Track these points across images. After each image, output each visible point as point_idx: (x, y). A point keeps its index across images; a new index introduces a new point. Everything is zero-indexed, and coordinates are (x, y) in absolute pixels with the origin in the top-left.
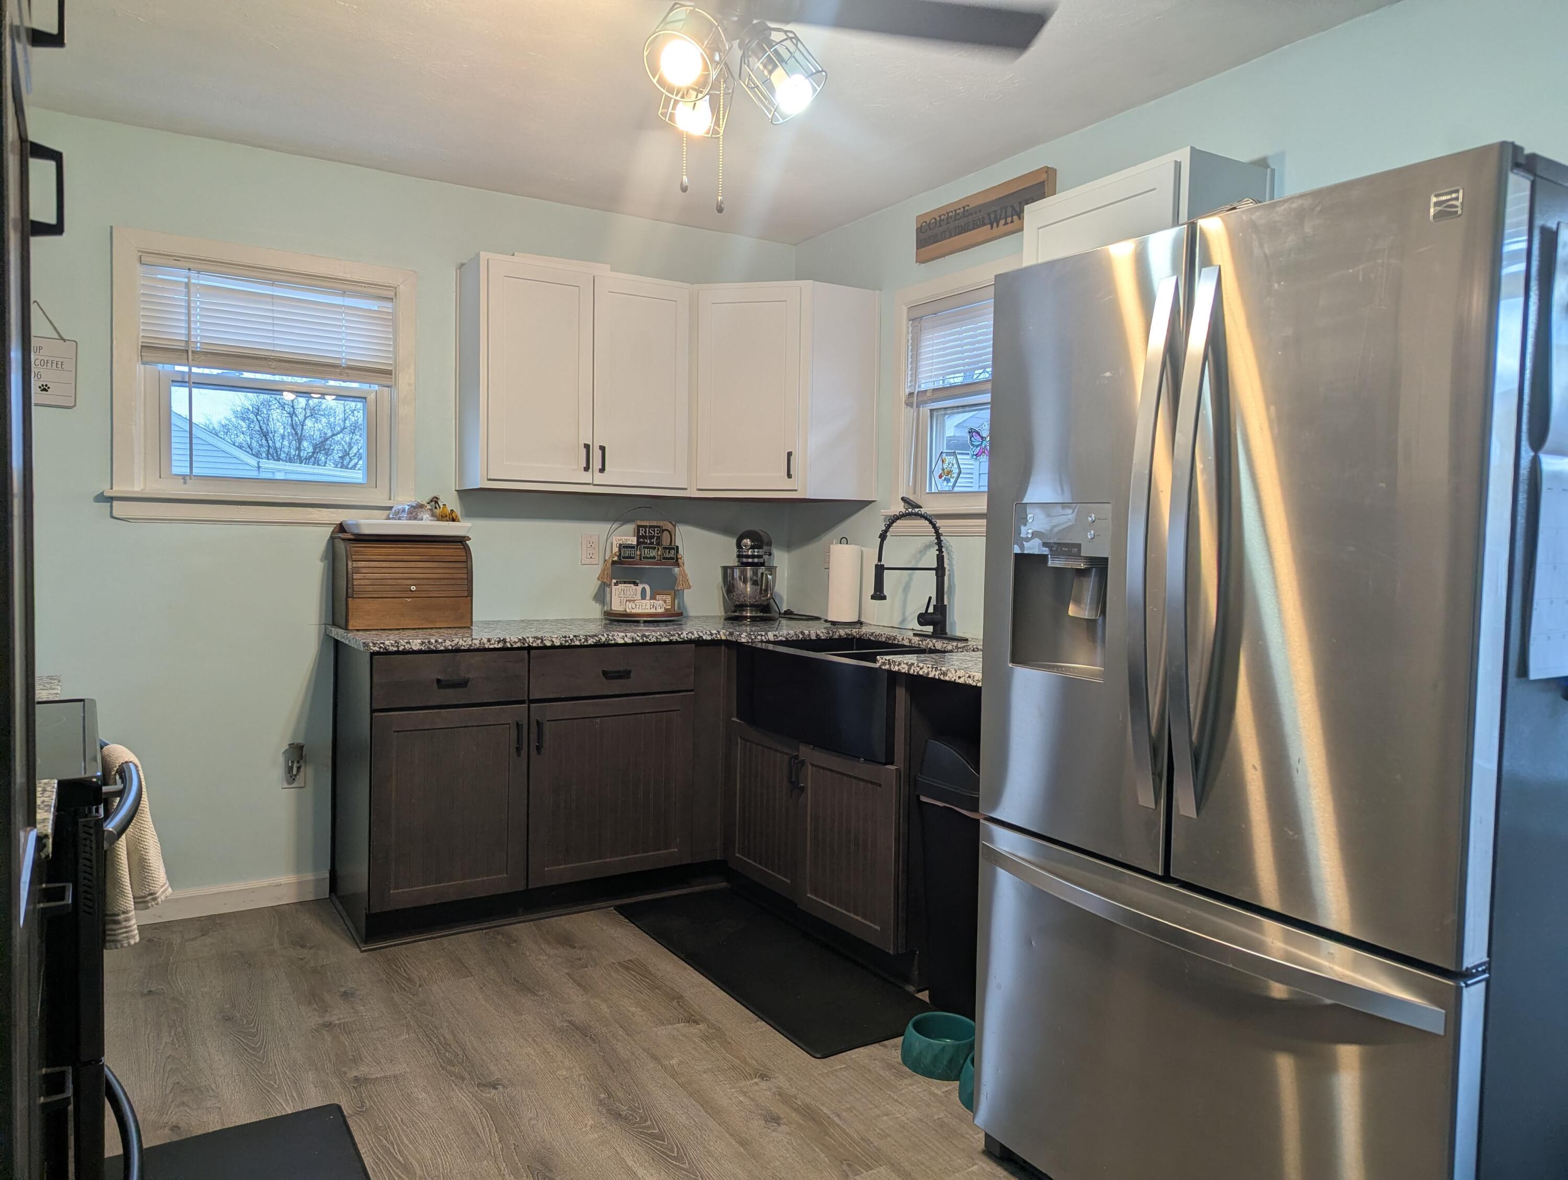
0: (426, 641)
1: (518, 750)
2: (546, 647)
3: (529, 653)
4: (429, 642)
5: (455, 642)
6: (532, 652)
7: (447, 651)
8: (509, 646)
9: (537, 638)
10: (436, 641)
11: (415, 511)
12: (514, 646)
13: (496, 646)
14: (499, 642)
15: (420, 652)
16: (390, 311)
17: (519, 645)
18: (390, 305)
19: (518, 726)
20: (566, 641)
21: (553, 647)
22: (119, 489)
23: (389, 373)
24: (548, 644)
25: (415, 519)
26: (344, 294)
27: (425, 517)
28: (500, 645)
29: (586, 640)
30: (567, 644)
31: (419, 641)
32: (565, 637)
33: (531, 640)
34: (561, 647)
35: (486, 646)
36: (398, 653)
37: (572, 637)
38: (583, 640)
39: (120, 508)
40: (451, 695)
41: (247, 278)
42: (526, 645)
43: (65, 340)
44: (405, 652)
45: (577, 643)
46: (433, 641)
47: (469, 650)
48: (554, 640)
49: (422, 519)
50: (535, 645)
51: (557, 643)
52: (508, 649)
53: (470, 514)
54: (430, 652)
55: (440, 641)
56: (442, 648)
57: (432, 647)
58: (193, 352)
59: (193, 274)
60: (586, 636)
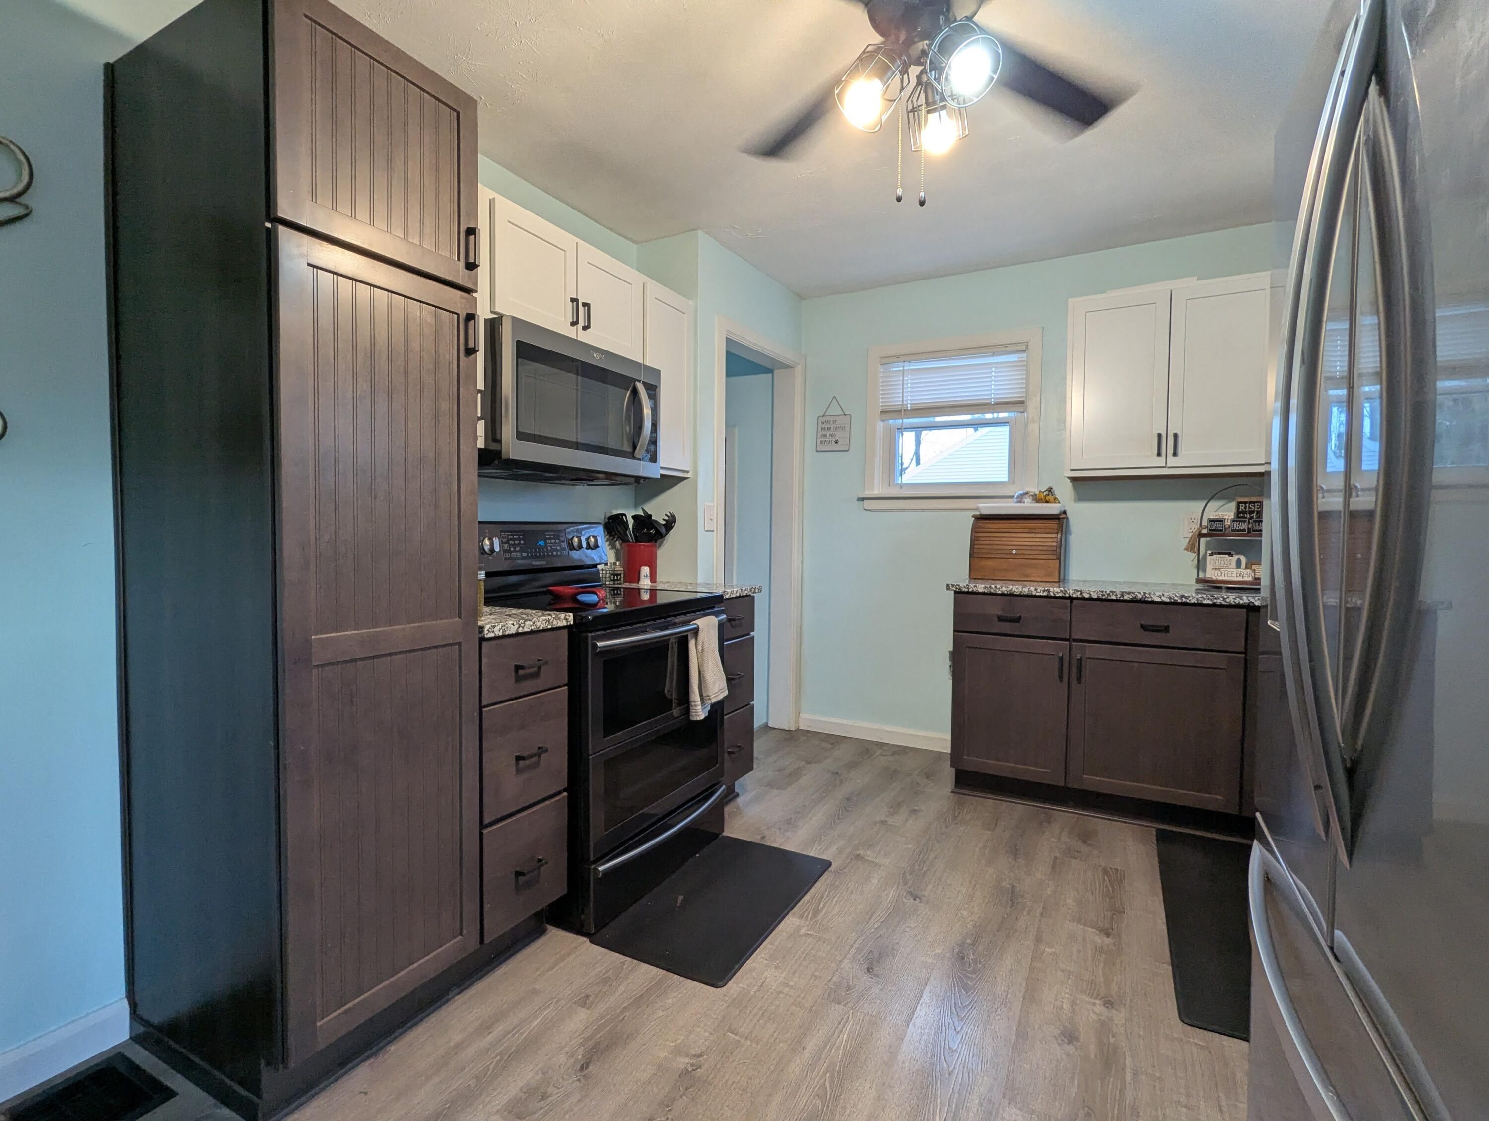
0: (988, 586)
1: (1061, 678)
2: (1084, 599)
3: (1071, 602)
4: (990, 587)
5: (1009, 589)
6: (1074, 602)
7: (1003, 595)
8: (1052, 595)
9: (1077, 591)
10: (996, 587)
11: (1021, 499)
12: (1057, 595)
13: (1041, 594)
14: (1044, 591)
15: (984, 594)
16: (1025, 359)
17: (1060, 595)
18: (1025, 355)
19: (1061, 659)
20: (1103, 595)
21: (1091, 599)
22: (868, 494)
23: (1023, 402)
24: (1087, 596)
25: (1020, 502)
26: (994, 354)
27: (1026, 501)
28: (1045, 594)
29: (1122, 596)
30: (1104, 597)
31: (983, 586)
32: (1102, 592)
33: (1071, 592)
34: (1098, 599)
35: (1034, 594)
36: (968, 593)
37: (1108, 592)
38: (1119, 596)
39: (868, 504)
40: (1006, 627)
41: (950, 358)
42: (1067, 595)
43: (845, 415)
44: (973, 593)
45: (1114, 597)
46: (993, 586)
47: (1020, 596)
48: (1092, 593)
49: (1024, 503)
50: (1074, 596)
51: (1095, 596)
52: (1051, 597)
53: (1081, 497)
54: (991, 594)
55: (998, 586)
56: (1000, 592)
57: (992, 591)
58: (905, 410)
59: (906, 364)
60: (1123, 592)
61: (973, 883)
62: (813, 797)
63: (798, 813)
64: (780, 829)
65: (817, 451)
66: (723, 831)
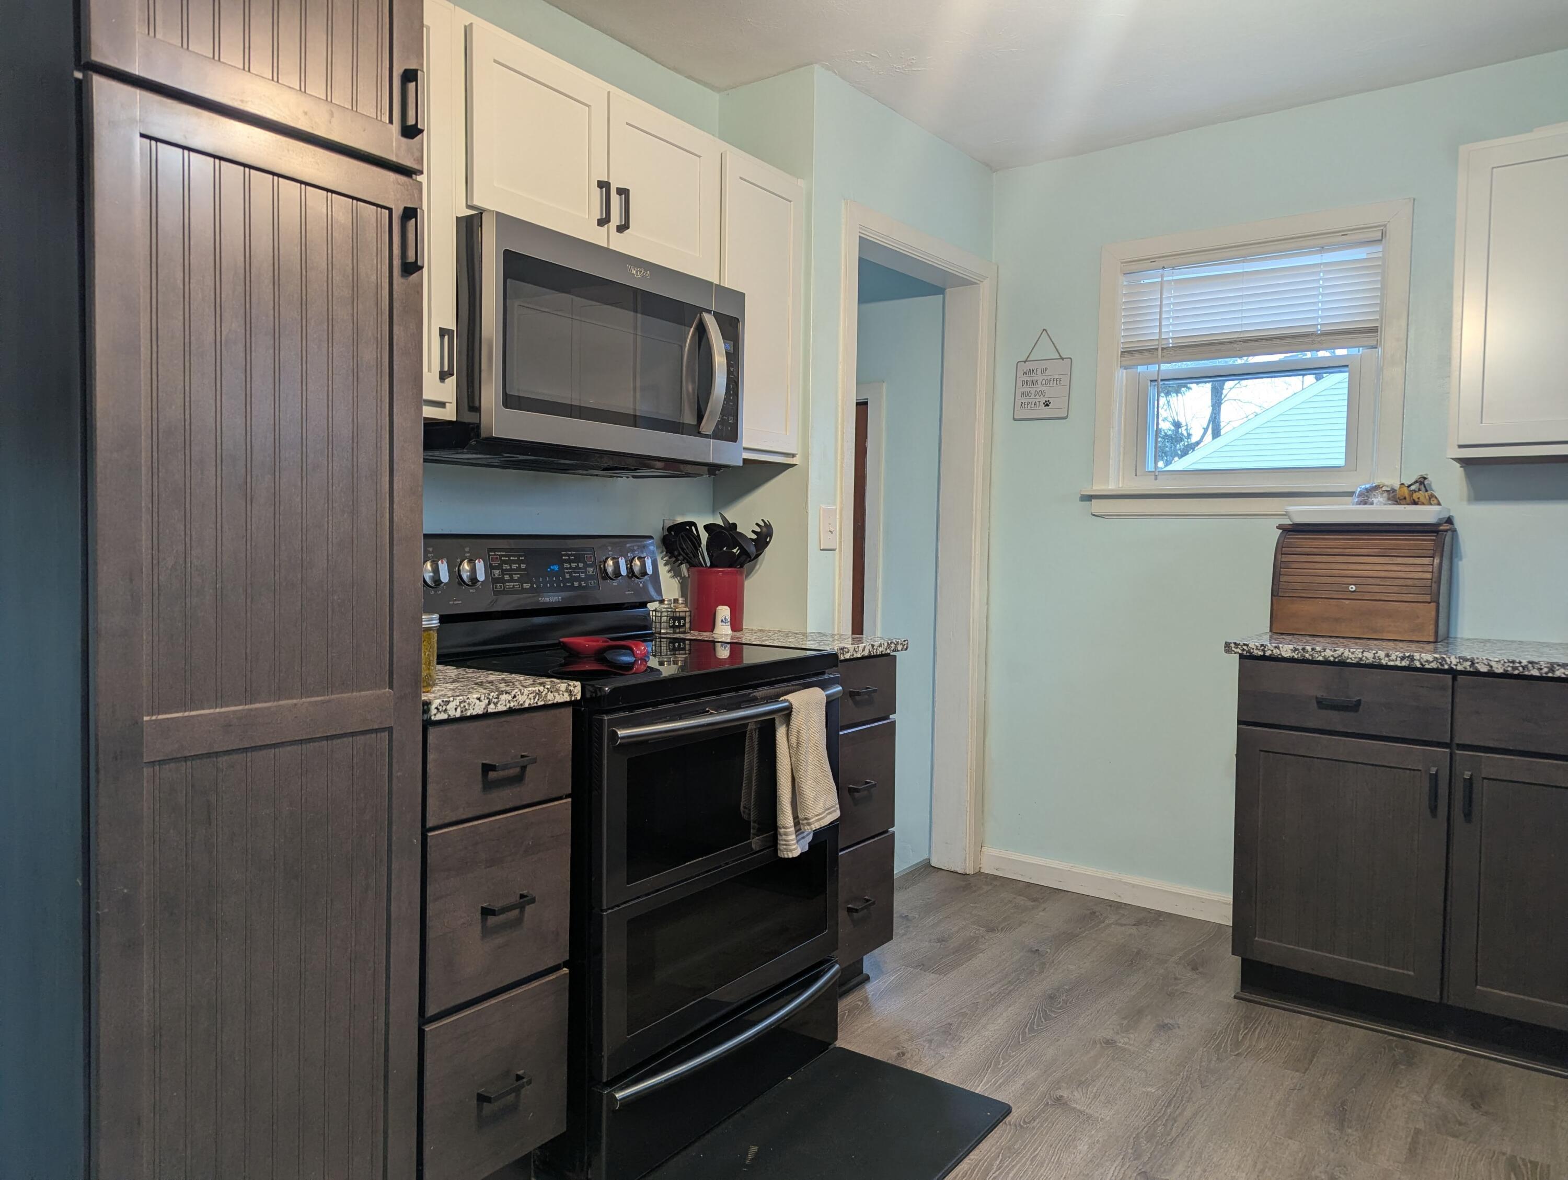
0: (1300, 648)
1: (1434, 810)
2: (1477, 673)
3: (1454, 679)
4: (1303, 649)
5: (1339, 653)
6: (1460, 677)
7: (1326, 662)
8: (1418, 665)
9: (1466, 660)
10: (1313, 649)
11: (1366, 497)
12: (1427, 666)
13: (1398, 663)
14: (1403, 658)
15: (1291, 660)
16: (1380, 255)
17: (1434, 665)
18: (1379, 248)
19: (1434, 778)
20: (1515, 668)
21: (1491, 674)
22: (1098, 488)
23: (1374, 330)
24: (1484, 669)
25: (1365, 503)
26: (1322, 249)
27: (1375, 500)
28: (1405, 663)
29: (1552, 670)
30: (1516, 672)
31: (1291, 647)
32: (1513, 662)
33: (1454, 661)
34: (1505, 675)
35: (1384, 662)
36: (1263, 658)
37: (1524, 663)
38: (1546, 670)
39: (1098, 506)
40: (1335, 719)
41: (1245, 259)
42: (1446, 667)
43: (1063, 359)
44: (1272, 658)
45: (1535, 673)
46: (1309, 648)
47: (1358, 665)
48: (1493, 664)
49: (1372, 504)
50: (1460, 668)
51: (1499, 669)
52: (1416, 669)
53: (1478, 495)
54: (1304, 661)
55: (1318, 649)
56: (1321, 658)
57: (1307, 655)
58: (1163, 349)
59: (1166, 272)
60: (1552, 664)
61: (1259, 1166)
62: (992, 990)
63: (964, 1015)
64: (930, 1041)
65: (1015, 420)
66: (836, 1039)
